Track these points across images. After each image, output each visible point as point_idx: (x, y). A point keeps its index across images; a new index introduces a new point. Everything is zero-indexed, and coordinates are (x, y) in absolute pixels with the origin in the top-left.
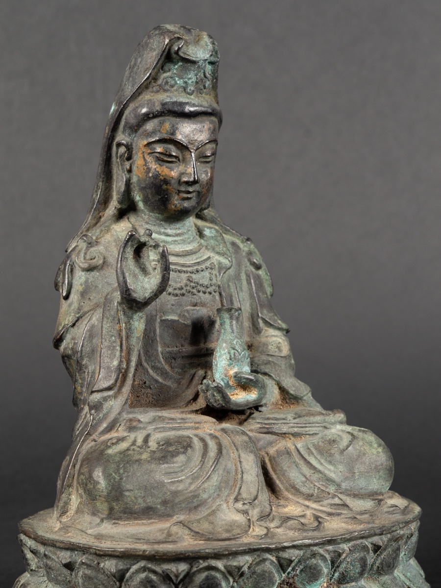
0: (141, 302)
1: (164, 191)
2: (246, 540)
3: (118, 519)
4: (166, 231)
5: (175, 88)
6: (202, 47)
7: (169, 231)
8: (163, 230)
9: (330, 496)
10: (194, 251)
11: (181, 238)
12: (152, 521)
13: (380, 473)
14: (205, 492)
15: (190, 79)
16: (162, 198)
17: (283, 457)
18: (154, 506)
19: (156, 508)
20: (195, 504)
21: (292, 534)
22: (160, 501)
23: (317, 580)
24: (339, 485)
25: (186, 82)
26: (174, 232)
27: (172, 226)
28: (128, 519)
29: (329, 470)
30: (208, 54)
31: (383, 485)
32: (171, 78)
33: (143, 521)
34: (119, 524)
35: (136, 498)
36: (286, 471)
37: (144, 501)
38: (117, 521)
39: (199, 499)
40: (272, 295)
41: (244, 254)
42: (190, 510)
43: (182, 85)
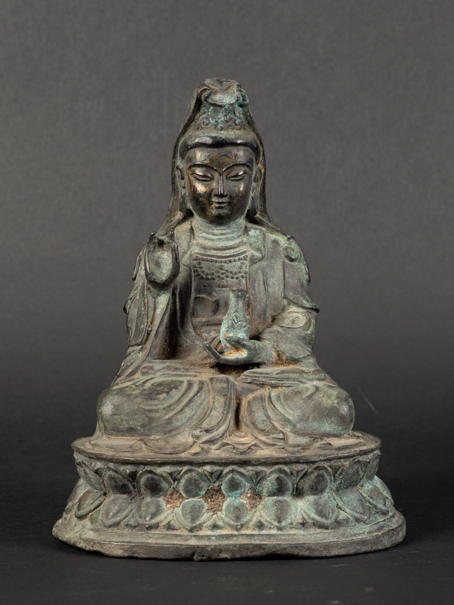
0: (160, 283)
1: (201, 202)
2: (183, 455)
3: (111, 435)
4: (213, 232)
5: (209, 126)
6: (231, 94)
7: (216, 232)
8: (211, 231)
9: (277, 432)
10: (232, 246)
11: (225, 237)
12: (134, 438)
13: (332, 419)
14: (178, 421)
15: (219, 118)
16: (201, 207)
17: (257, 401)
18: (135, 428)
19: (136, 429)
20: (169, 429)
21: (224, 455)
22: (140, 424)
23: (236, 490)
24: (294, 426)
25: (216, 121)
26: (220, 232)
27: (218, 228)
28: (117, 435)
29: (289, 414)
30: (234, 99)
31: (334, 428)
32: (206, 118)
33: (128, 438)
34: (112, 438)
35: (122, 421)
36: (254, 412)
37: (128, 423)
38: (110, 436)
39: (173, 426)
40: (309, 281)
41: (281, 249)
42: (165, 433)
43: (214, 123)
